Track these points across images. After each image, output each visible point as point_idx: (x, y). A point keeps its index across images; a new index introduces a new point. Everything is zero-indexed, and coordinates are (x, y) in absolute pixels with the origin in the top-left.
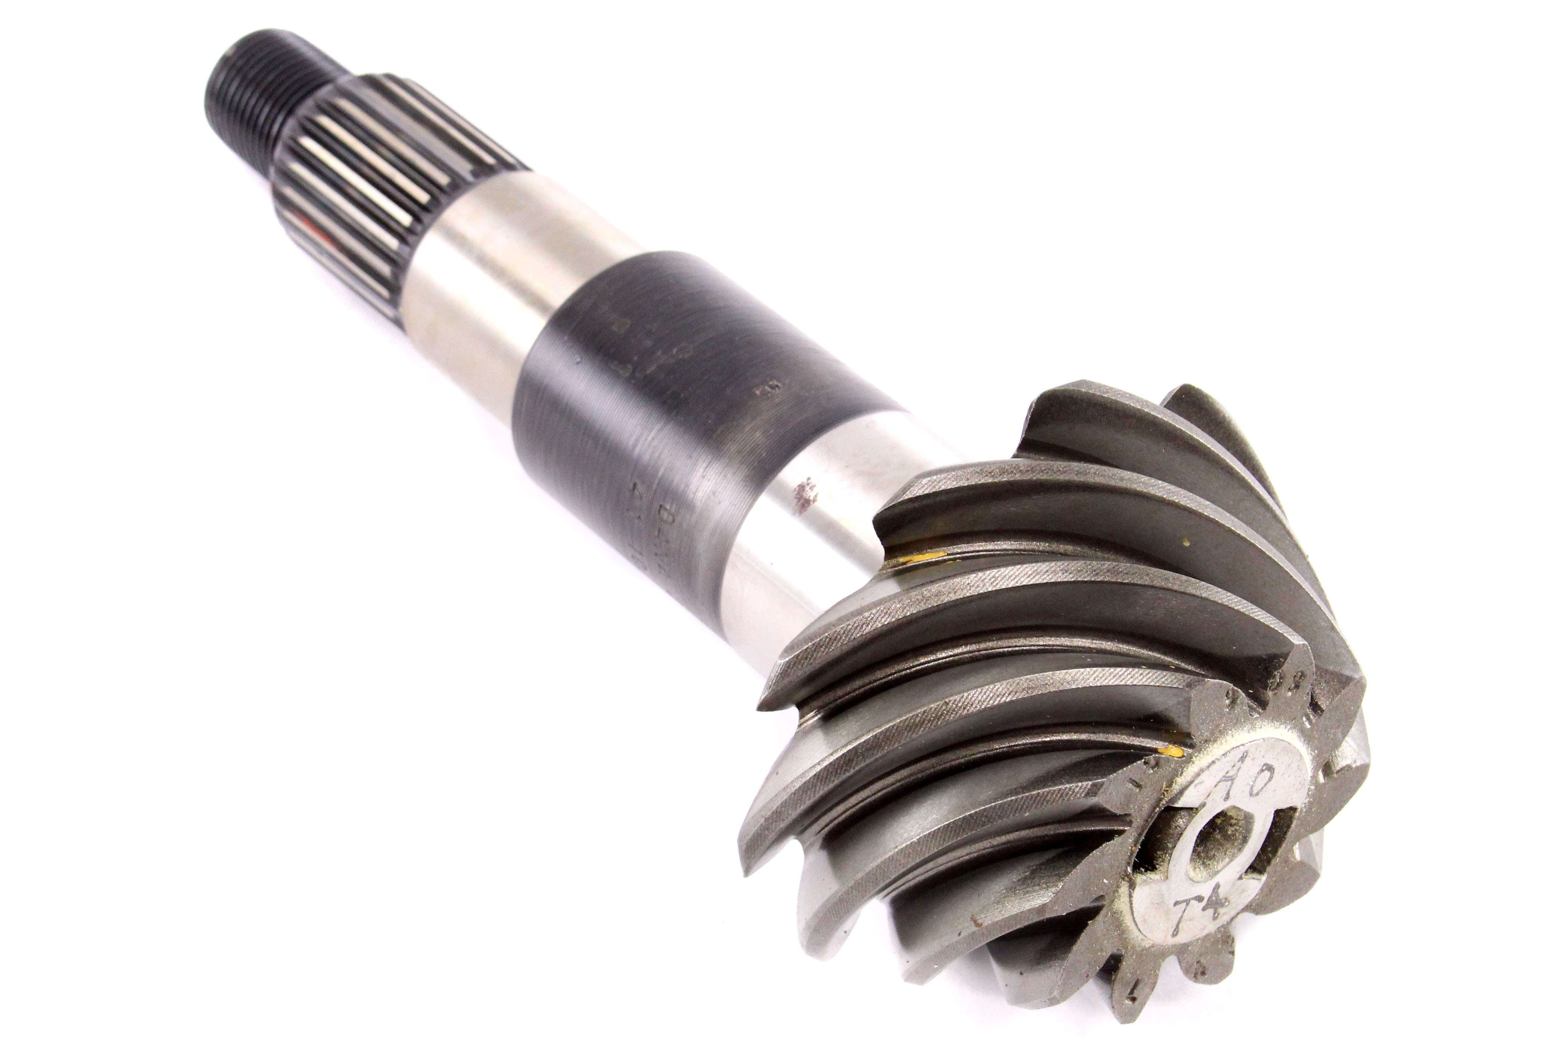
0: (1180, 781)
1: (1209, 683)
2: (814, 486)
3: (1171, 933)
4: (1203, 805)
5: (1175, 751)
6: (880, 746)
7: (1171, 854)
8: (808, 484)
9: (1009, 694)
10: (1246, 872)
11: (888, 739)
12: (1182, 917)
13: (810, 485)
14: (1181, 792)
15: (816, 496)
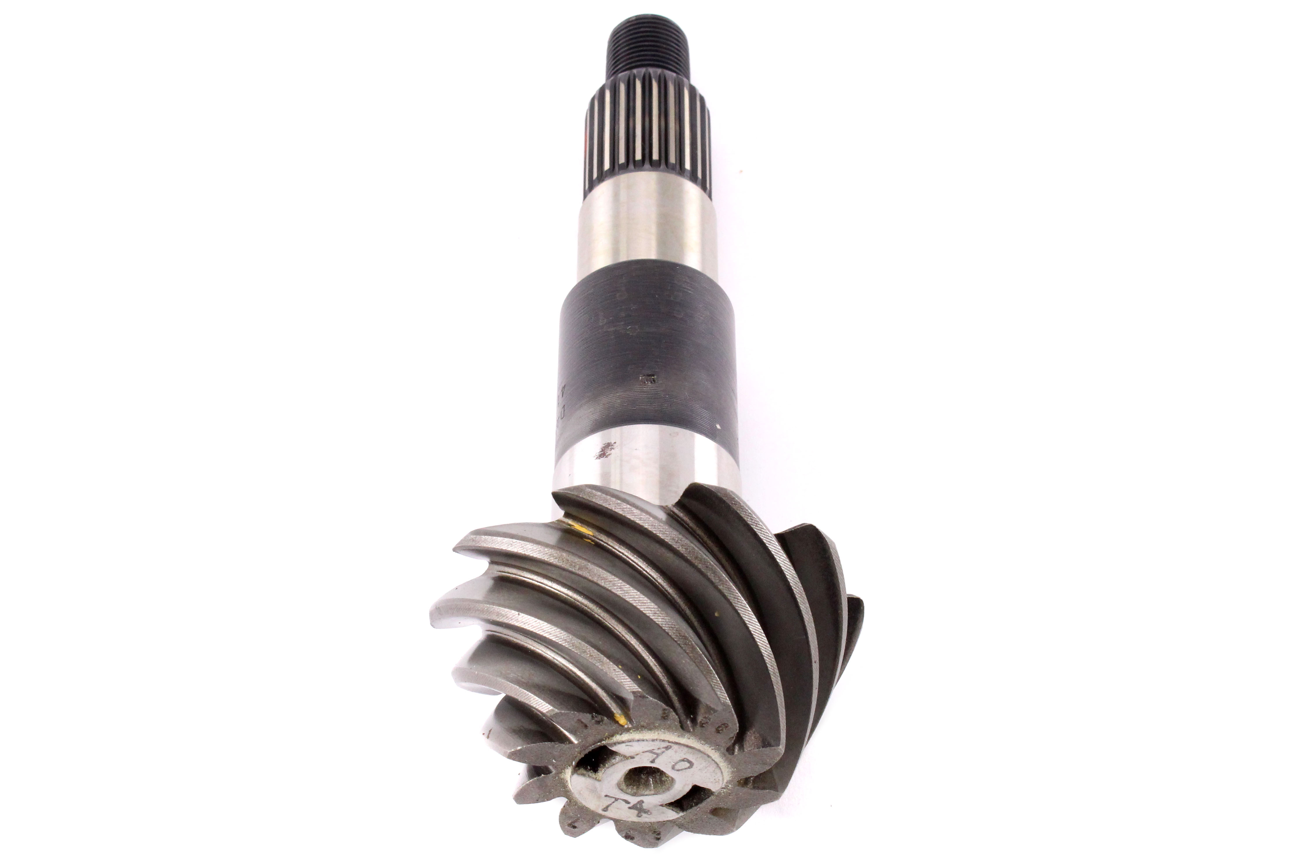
0: (618, 738)
1: (648, 699)
2: (613, 449)
3: (603, 807)
4: (632, 758)
5: (622, 720)
6: (483, 613)
7: (605, 770)
8: (612, 446)
9: (547, 633)
10: (666, 804)
11: (488, 611)
12: (611, 804)
13: (612, 447)
14: (615, 744)
15: (609, 455)
